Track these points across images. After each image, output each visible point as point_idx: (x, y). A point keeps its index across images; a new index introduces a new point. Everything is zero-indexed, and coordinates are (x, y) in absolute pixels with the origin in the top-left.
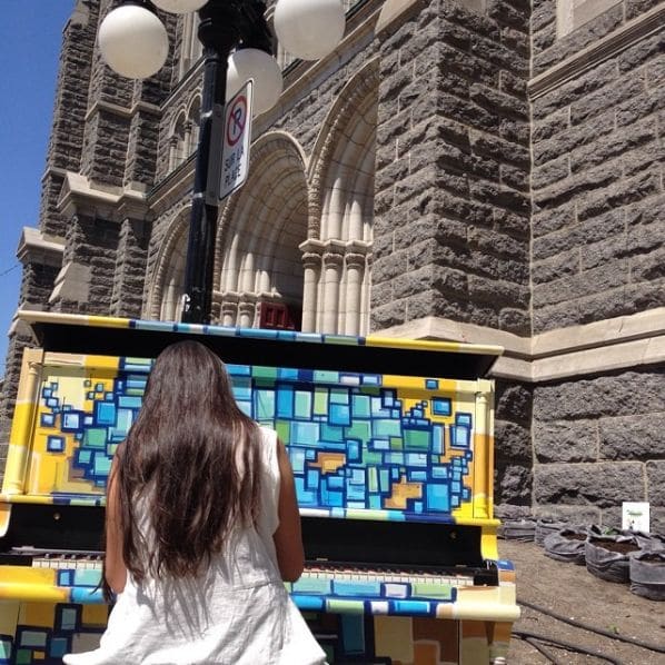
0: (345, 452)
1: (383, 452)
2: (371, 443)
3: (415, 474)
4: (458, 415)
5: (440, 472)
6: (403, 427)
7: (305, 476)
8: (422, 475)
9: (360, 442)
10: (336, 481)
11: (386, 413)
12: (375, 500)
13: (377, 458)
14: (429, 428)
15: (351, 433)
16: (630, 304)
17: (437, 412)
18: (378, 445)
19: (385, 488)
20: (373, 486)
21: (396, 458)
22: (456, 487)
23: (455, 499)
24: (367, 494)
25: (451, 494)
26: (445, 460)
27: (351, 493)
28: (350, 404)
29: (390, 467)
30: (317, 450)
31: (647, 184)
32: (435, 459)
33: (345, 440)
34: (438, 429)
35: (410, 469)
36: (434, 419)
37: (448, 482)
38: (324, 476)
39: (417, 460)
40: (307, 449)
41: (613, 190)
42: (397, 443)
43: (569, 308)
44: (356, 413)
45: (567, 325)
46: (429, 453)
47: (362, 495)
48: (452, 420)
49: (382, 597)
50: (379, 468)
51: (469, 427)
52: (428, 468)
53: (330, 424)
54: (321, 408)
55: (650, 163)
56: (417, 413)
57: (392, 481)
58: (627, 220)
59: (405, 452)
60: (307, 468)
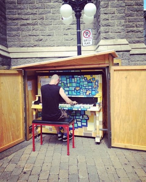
0: (80, 87)
1: (85, 87)
2: (83, 85)
3: (90, 90)
4: (96, 80)
5: (93, 89)
6: (88, 83)
7: (74, 91)
8: (91, 90)
9: (82, 85)
10: (79, 91)
11: (85, 81)
12: (84, 94)
13: (84, 88)
14: (92, 82)
15: (80, 84)
16: (33, 46)
17: (93, 80)
18: (84, 86)
19: (86, 92)
20: (84, 92)
21: (87, 87)
22: (96, 91)
23: (96, 93)
24: (83, 93)
25: (95, 92)
26: (94, 87)
27: (81, 93)
28: (80, 80)
29: (86, 89)
30: (76, 87)
31: (36, 23)
32: (93, 87)
33: (79, 85)
34: (93, 83)
35: (89, 89)
36: (93, 81)
37: (95, 90)
38: (77, 91)
39: (90, 87)
40: (74, 87)
41: (28, 22)
42: (87, 85)
43: (18, 43)
44: (81, 81)
45: (17, 47)
46: (92, 87)
47: (82, 93)
48: (95, 81)
49: (80, 108)
50: (84, 89)
51: (98, 82)
52: (92, 89)
53: (77, 83)
54: (76, 81)
55: (36, 19)
56: (90, 80)
57: (86, 91)
58: (31, 29)
59: (88, 86)
60: (74, 90)
